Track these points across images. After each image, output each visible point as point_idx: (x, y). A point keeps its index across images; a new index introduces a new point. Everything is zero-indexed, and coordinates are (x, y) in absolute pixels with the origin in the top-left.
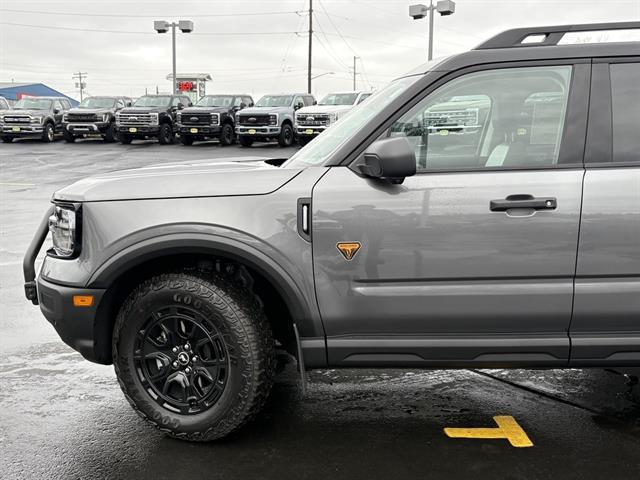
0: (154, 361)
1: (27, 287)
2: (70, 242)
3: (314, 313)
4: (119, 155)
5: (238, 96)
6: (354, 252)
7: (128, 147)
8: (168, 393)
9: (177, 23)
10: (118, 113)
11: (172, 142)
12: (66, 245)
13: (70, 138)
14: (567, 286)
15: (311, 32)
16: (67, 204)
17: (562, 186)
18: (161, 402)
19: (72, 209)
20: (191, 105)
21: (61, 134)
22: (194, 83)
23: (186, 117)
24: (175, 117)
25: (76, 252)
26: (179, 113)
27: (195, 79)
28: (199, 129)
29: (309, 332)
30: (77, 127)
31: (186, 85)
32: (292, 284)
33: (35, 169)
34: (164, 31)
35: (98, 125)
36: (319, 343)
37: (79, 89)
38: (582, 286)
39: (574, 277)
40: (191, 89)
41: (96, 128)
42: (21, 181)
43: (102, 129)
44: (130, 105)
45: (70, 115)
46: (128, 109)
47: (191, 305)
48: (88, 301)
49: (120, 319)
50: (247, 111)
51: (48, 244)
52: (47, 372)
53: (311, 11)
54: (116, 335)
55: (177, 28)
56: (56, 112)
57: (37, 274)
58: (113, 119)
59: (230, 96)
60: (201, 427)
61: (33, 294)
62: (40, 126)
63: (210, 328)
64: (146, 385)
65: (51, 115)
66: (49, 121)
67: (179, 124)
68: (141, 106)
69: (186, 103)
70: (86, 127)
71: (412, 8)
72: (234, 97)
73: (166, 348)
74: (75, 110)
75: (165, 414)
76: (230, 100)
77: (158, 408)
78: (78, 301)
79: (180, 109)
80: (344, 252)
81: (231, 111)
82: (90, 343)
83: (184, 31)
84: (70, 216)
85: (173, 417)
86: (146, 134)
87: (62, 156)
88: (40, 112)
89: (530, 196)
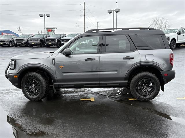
0: (28, 87)
1: (6, 75)
2: (14, 67)
3: (56, 78)
4: (29, 50)
5: (62, 34)
6: (62, 67)
7: (32, 48)
8: (31, 93)
9: (46, 14)
10: (29, 39)
11: (44, 47)
12: (13, 68)
13: (16, 46)
14: (98, 73)
15: (84, 15)
16: (13, 60)
17: (96, 56)
18: (29, 94)
19: (14, 61)
20: (49, 37)
21: (14, 44)
22: (52, 30)
23: (48, 40)
24: (45, 40)
25: (15, 68)
26: (46, 39)
27: (52, 29)
28: (51, 43)
29: (55, 81)
30: (18, 43)
31: (50, 30)
32: (52, 73)
33: (7, 54)
34: (42, 17)
35: (24, 42)
36: (57, 84)
37: (19, 31)
38: (100, 73)
39: (99, 71)
40: (51, 31)
41: (23, 43)
42: (3, 57)
43: (25, 43)
44: (33, 37)
45: (16, 39)
46: (32, 38)
47: (34, 77)
48: (17, 77)
49: (22, 80)
50: (64, 38)
51: (10, 67)
52: (9, 93)
53: (84, 10)
54: (22, 83)
55: (46, 16)
56: (12, 39)
57: (8, 73)
58: (28, 41)
59: (60, 34)
60: (36, 98)
61: (7, 77)
62: (8, 42)
63: (37, 81)
64: (27, 91)
65: (11, 39)
66: (11, 41)
67: (46, 42)
68: (36, 37)
69: (48, 36)
70: (20, 43)
71: (108, 11)
72: (61, 35)
73: (30, 85)
74: (18, 38)
75: (30, 96)
76: (60, 35)
77: (29, 95)
78: (15, 77)
79: (46, 38)
80: (61, 68)
81: (60, 38)
82: (17, 84)
83: (47, 17)
84: (13, 62)
85: (32, 97)
86: (37, 44)
87: (14, 50)
88: (8, 39)
89: (91, 58)
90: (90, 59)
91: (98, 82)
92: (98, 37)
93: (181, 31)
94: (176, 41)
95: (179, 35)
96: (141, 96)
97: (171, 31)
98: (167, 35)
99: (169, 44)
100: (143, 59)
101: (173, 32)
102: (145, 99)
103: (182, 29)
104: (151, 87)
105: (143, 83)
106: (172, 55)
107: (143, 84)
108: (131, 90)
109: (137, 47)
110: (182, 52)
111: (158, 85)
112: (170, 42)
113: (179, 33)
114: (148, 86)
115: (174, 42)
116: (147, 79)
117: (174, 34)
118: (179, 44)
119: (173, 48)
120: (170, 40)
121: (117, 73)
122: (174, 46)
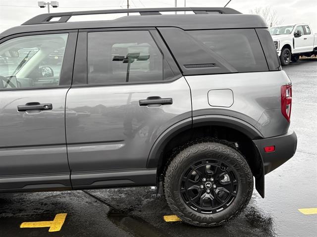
9: (50, 2)
14: (64, 149)
17: (55, 97)
34: (43, 7)
38: (71, 149)
39: (66, 144)
55: (50, 5)
83: (54, 7)
89: (38, 103)
90: (33, 106)
91: (67, 177)
92: (65, 37)
93: (302, 31)
94: (291, 51)
95: (297, 38)
96: (198, 214)
97: (283, 31)
98: (274, 38)
99: (279, 55)
100: (201, 104)
101: (285, 32)
102: (208, 222)
103: (303, 27)
104: (226, 186)
105: (203, 173)
106: (287, 88)
107: (201, 177)
108: (166, 196)
109: (183, 68)
110: (304, 71)
111: (246, 179)
112: (280, 52)
113: (297, 35)
114: (218, 183)
115: (287, 51)
116: (213, 164)
117: (287, 35)
118: (297, 55)
119: (286, 64)
120: (281, 48)
121: (122, 148)
122: (288, 59)
